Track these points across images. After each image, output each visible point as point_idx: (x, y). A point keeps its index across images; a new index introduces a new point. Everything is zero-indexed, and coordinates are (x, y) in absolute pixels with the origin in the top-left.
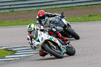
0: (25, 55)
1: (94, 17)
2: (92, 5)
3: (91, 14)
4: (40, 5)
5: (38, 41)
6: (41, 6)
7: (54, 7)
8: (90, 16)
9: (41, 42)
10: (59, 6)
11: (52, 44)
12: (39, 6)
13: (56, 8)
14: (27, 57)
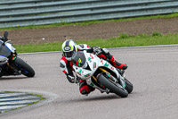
0: (10, 107)
1: (130, 39)
2: (127, 18)
3: (125, 33)
4: (35, 17)
5: (88, 68)
6: (37, 20)
7: (59, 21)
8: (123, 37)
9: (93, 70)
10: (68, 20)
11: (109, 75)
12: (33, 20)
13: (63, 24)
14: (13, 109)
